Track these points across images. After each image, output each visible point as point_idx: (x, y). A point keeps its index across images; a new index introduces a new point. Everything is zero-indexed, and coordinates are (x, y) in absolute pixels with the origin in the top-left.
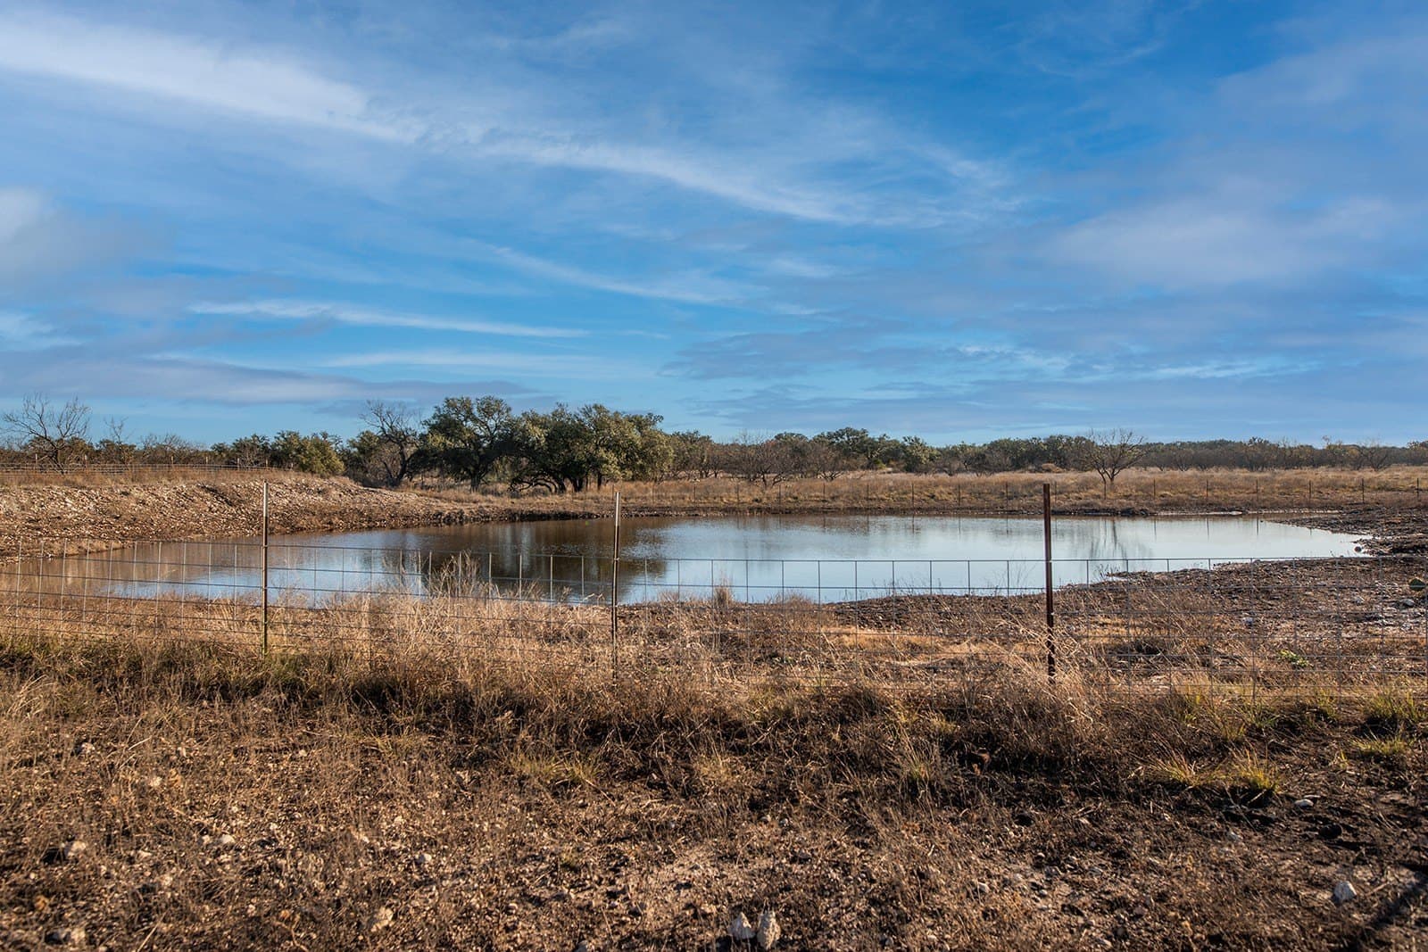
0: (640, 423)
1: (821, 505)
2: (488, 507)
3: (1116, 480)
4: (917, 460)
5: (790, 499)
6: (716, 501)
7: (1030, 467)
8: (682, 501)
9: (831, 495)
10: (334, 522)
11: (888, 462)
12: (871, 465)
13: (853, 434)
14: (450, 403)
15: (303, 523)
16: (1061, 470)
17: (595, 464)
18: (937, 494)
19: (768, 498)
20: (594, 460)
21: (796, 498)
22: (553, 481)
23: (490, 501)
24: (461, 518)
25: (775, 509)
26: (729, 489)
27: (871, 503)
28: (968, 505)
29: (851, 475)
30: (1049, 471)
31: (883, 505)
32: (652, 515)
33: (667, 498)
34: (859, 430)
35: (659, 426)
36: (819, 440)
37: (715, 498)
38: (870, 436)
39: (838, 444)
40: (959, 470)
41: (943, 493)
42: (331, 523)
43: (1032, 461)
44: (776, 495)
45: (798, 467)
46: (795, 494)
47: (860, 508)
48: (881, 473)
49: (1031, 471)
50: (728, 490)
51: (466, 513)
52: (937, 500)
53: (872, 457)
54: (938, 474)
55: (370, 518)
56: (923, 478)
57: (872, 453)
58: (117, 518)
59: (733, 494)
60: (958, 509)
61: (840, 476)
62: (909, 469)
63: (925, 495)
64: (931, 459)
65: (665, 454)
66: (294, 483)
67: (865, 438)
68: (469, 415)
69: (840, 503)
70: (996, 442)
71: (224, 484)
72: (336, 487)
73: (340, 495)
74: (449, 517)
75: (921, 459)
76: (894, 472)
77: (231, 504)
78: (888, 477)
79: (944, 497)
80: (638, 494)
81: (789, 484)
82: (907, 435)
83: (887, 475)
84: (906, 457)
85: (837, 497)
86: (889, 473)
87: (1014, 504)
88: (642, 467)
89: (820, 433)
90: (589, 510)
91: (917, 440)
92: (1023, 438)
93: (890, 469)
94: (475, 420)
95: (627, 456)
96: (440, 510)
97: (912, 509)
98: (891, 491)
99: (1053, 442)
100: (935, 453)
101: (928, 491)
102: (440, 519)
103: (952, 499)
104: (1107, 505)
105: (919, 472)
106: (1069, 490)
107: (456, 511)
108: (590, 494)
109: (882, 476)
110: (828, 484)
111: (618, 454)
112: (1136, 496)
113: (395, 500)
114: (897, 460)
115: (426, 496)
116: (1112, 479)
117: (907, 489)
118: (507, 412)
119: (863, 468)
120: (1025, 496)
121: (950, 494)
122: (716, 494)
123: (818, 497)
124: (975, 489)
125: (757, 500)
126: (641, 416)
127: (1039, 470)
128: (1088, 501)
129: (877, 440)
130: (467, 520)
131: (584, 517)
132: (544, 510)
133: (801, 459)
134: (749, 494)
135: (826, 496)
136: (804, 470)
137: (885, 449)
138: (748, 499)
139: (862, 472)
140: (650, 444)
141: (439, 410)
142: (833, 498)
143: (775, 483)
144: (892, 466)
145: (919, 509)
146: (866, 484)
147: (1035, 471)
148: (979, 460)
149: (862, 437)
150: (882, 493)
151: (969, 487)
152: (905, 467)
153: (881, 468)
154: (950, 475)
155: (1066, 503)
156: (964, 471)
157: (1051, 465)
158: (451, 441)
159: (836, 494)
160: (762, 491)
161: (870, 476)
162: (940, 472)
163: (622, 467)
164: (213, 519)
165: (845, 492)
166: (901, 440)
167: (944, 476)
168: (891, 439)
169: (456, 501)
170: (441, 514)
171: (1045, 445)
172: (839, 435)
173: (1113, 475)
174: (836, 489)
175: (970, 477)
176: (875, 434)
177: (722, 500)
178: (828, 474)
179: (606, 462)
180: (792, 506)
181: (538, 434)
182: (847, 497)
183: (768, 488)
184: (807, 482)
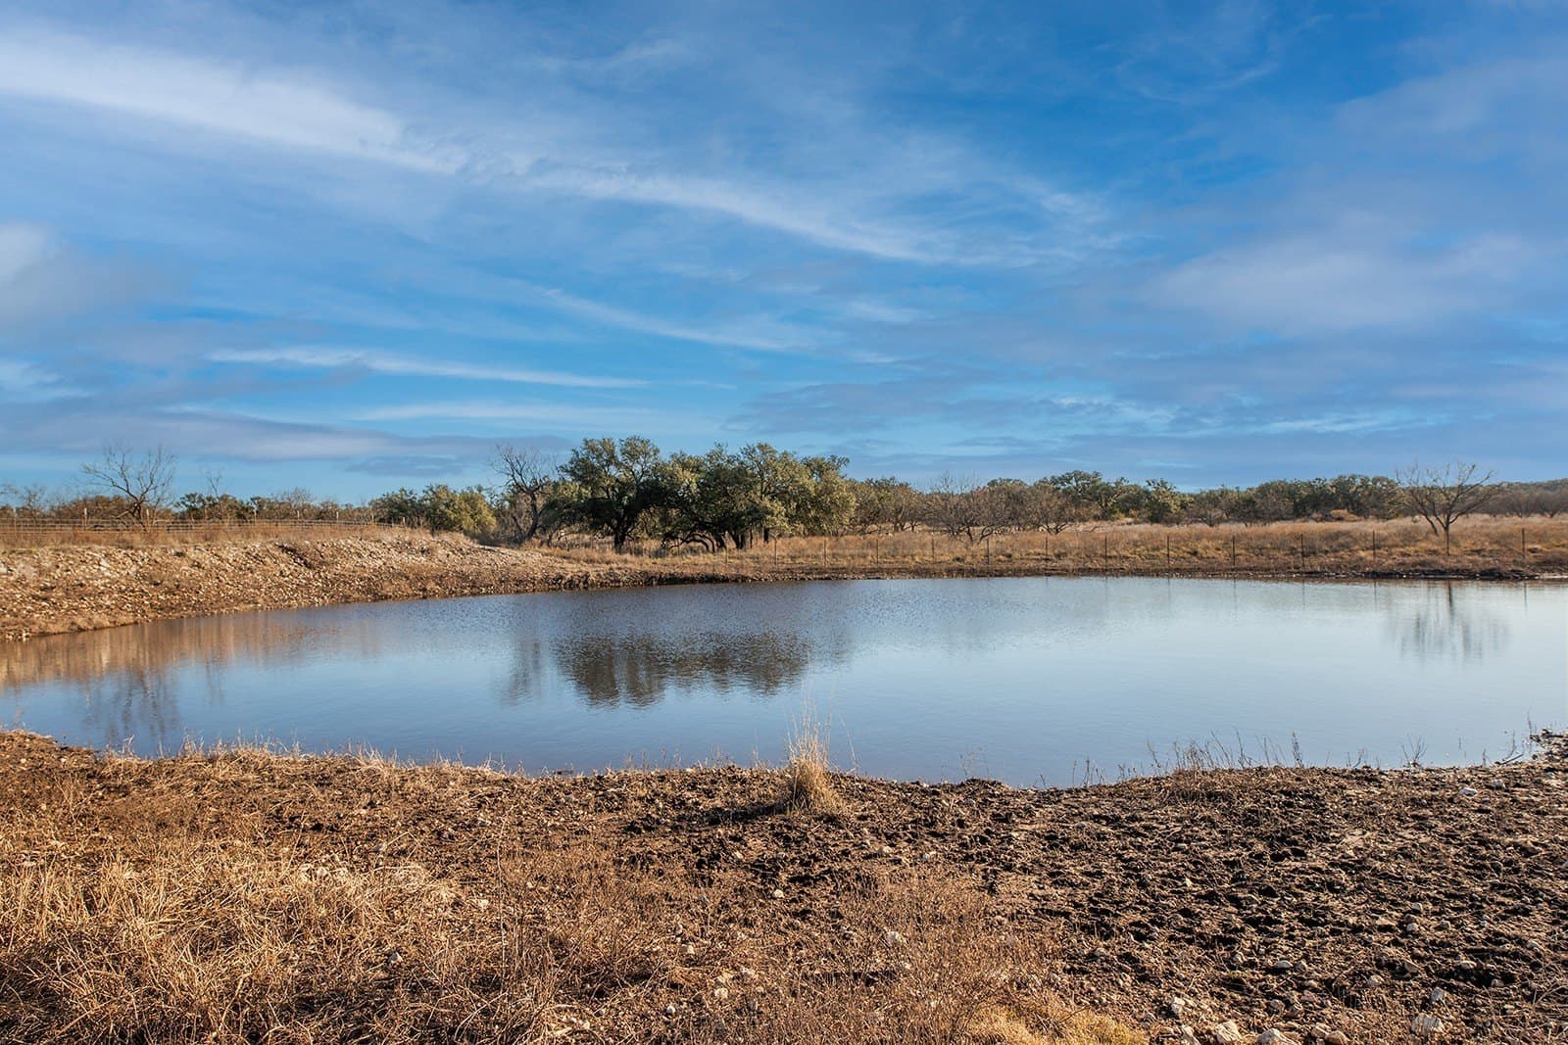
0: (821, 466)
1: (1042, 565)
2: (620, 569)
3: (1452, 528)
4: (1165, 507)
5: (1001, 557)
6: (906, 560)
7: (1315, 515)
8: (862, 560)
9: (1056, 551)
10: (428, 588)
11: (1128, 511)
12: (1106, 515)
13: (1083, 478)
14: (589, 445)
15: (388, 590)
16: (1356, 518)
17: (757, 515)
18: (1200, 550)
19: (973, 556)
20: (756, 511)
21: (1010, 556)
22: (712, 537)
23: (626, 561)
24: (586, 582)
25: (981, 571)
26: (925, 545)
27: (1110, 562)
28: (1246, 564)
29: (1081, 527)
30: (1340, 519)
31: (1126, 565)
32: (822, 579)
33: (844, 557)
34: (1090, 473)
35: (843, 470)
36: (1042, 485)
37: (905, 557)
38: (1104, 480)
39: (1064, 490)
40: (1220, 520)
41: (1208, 548)
42: (424, 590)
43: (1316, 507)
44: (983, 553)
45: (1014, 518)
46: (1009, 551)
47: (1096, 570)
48: (1119, 525)
49: (1316, 520)
50: (923, 546)
51: (592, 577)
52: (1202, 558)
53: (1106, 505)
54: (1194, 525)
55: (474, 583)
56: (1175, 529)
57: (1106, 501)
58: (156, 584)
59: (928, 552)
60: (1233, 570)
61: (1068, 528)
62: (1154, 519)
63: (1184, 552)
64: (1183, 506)
65: (845, 501)
66: (395, 541)
67: (1098, 483)
68: (612, 459)
69: (1067, 563)
70: (1267, 484)
71: (307, 542)
72: (445, 545)
73: (448, 555)
74: (571, 581)
75: (1169, 506)
76: (1136, 523)
77: (309, 566)
78: (1129, 529)
79: (1211, 553)
80: (809, 552)
81: (1001, 538)
82: (1150, 479)
83: (1127, 527)
84: (1152, 507)
85: (1065, 554)
86: (1129, 524)
87: (1315, 563)
88: (816, 519)
89: (1041, 478)
90: (743, 572)
91: (1163, 484)
92: (1304, 480)
93: (1130, 520)
94: (618, 465)
95: (798, 507)
96: (561, 572)
97: (1168, 571)
98: (1137, 546)
99: (1342, 485)
100: (1188, 499)
101: (1187, 546)
102: (559, 584)
103: (1222, 556)
104: (1451, 563)
105: (1169, 522)
106: (1390, 542)
107: (580, 574)
108: (751, 552)
109: (1121, 527)
110: (1052, 537)
111: (787, 503)
112: (1491, 551)
113: (514, 560)
114: (1137, 509)
115: (551, 555)
116: (1446, 529)
117: (1159, 543)
118: (655, 454)
119: (1096, 518)
120: (1326, 552)
121: (1218, 549)
122: (906, 552)
123: (1039, 554)
124: (1253, 543)
125: (958, 559)
126: (823, 459)
127: (1326, 518)
128: (1422, 559)
129: (1114, 485)
130: (593, 585)
131: (736, 581)
132: (688, 572)
133: (1018, 508)
134: (949, 549)
135: (1049, 553)
136: (1022, 521)
137: (1123, 496)
138: (947, 558)
139: (1095, 523)
140: (828, 491)
141: (577, 453)
142: (1058, 556)
143: (983, 536)
144: (1132, 516)
145: (1177, 570)
146: (1103, 537)
147: (1322, 520)
148: (1247, 508)
149: (1094, 482)
150: (1124, 549)
151: (1245, 541)
152: (1148, 518)
153: (1118, 519)
154: (1211, 525)
155: (1390, 562)
156: (1226, 521)
157: (1343, 512)
158: (587, 489)
159: (1063, 551)
160: (966, 548)
161: (1104, 528)
162: (1196, 522)
163: (791, 519)
164: (280, 585)
165: (1075, 548)
166: (1143, 484)
167: (1202, 527)
168: (1133, 483)
169: (586, 562)
170: (562, 578)
171: (1332, 487)
172: (1066, 479)
173: (1448, 523)
174: (1062, 545)
175: (1238, 528)
176: (1109, 478)
177: (913, 559)
178: (1052, 525)
179: (772, 514)
180: (1004, 566)
181: (689, 480)
182: (1077, 554)
183: (975, 544)
184: (1025, 536)
